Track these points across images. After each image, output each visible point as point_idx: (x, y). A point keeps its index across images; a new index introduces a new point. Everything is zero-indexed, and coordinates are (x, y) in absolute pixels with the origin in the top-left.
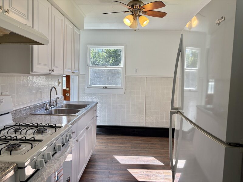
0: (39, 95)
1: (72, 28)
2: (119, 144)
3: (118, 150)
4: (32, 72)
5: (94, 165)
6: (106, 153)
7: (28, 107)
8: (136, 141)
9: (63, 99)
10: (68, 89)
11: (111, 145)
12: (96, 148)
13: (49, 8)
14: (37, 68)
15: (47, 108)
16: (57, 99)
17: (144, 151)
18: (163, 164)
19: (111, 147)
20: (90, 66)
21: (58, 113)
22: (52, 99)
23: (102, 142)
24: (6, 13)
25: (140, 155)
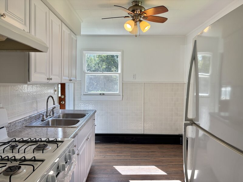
0: (35, 105)
1: (69, 34)
2: (118, 153)
3: (118, 160)
4: (30, 82)
5: (94, 178)
6: (107, 164)
7: (23, 119)
8: (135, 149)
9: (59, 108)
10: (63, 97)
11: (109, 154)
12: (95, 158)
13: (46, 13)
14: (34, 77)
15: (44, 119)
16: (53, 108)
17: (144, 160)
18: (166, 174)
19: (111, 157)
20: (86, 72)
21: (55, 125)
22: (48, 108)
23: (101, 152)
25: (141, 164)
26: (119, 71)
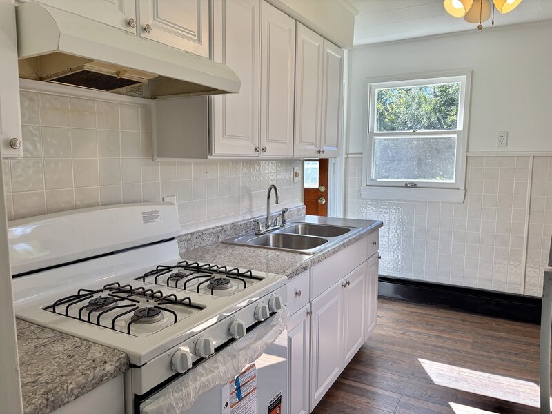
0: (246, 203)
1: (319, 46)
2: (440, 331)
3: (435, 346)
4: (211, 155)
5: (365, 374)
6: (402, 349)
7: (218, 227)
8: (490, 330)
9: (304, 211)
10: (323, 189)
11: (418, 330)
12: (378, 331)
13: (253, 9)
14: (222, 146)
15: (259, 231)
16: (284, 212)
17: (510, 361)
19: (418, 336)
20: (375, 131)
21: (281, 245)
22: (271, 211)
23: (398, 320)
24: (145, 35)
25: (496, 370)
26: (460, 127)
